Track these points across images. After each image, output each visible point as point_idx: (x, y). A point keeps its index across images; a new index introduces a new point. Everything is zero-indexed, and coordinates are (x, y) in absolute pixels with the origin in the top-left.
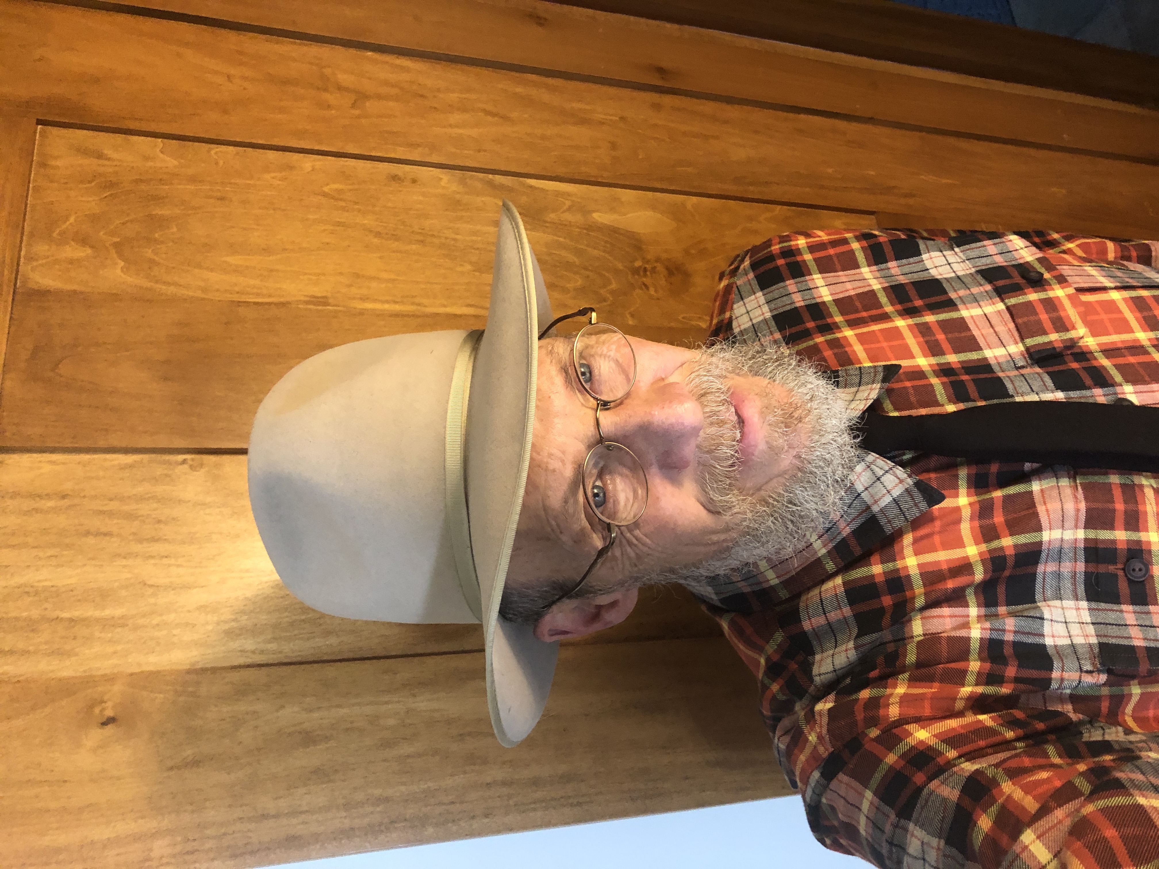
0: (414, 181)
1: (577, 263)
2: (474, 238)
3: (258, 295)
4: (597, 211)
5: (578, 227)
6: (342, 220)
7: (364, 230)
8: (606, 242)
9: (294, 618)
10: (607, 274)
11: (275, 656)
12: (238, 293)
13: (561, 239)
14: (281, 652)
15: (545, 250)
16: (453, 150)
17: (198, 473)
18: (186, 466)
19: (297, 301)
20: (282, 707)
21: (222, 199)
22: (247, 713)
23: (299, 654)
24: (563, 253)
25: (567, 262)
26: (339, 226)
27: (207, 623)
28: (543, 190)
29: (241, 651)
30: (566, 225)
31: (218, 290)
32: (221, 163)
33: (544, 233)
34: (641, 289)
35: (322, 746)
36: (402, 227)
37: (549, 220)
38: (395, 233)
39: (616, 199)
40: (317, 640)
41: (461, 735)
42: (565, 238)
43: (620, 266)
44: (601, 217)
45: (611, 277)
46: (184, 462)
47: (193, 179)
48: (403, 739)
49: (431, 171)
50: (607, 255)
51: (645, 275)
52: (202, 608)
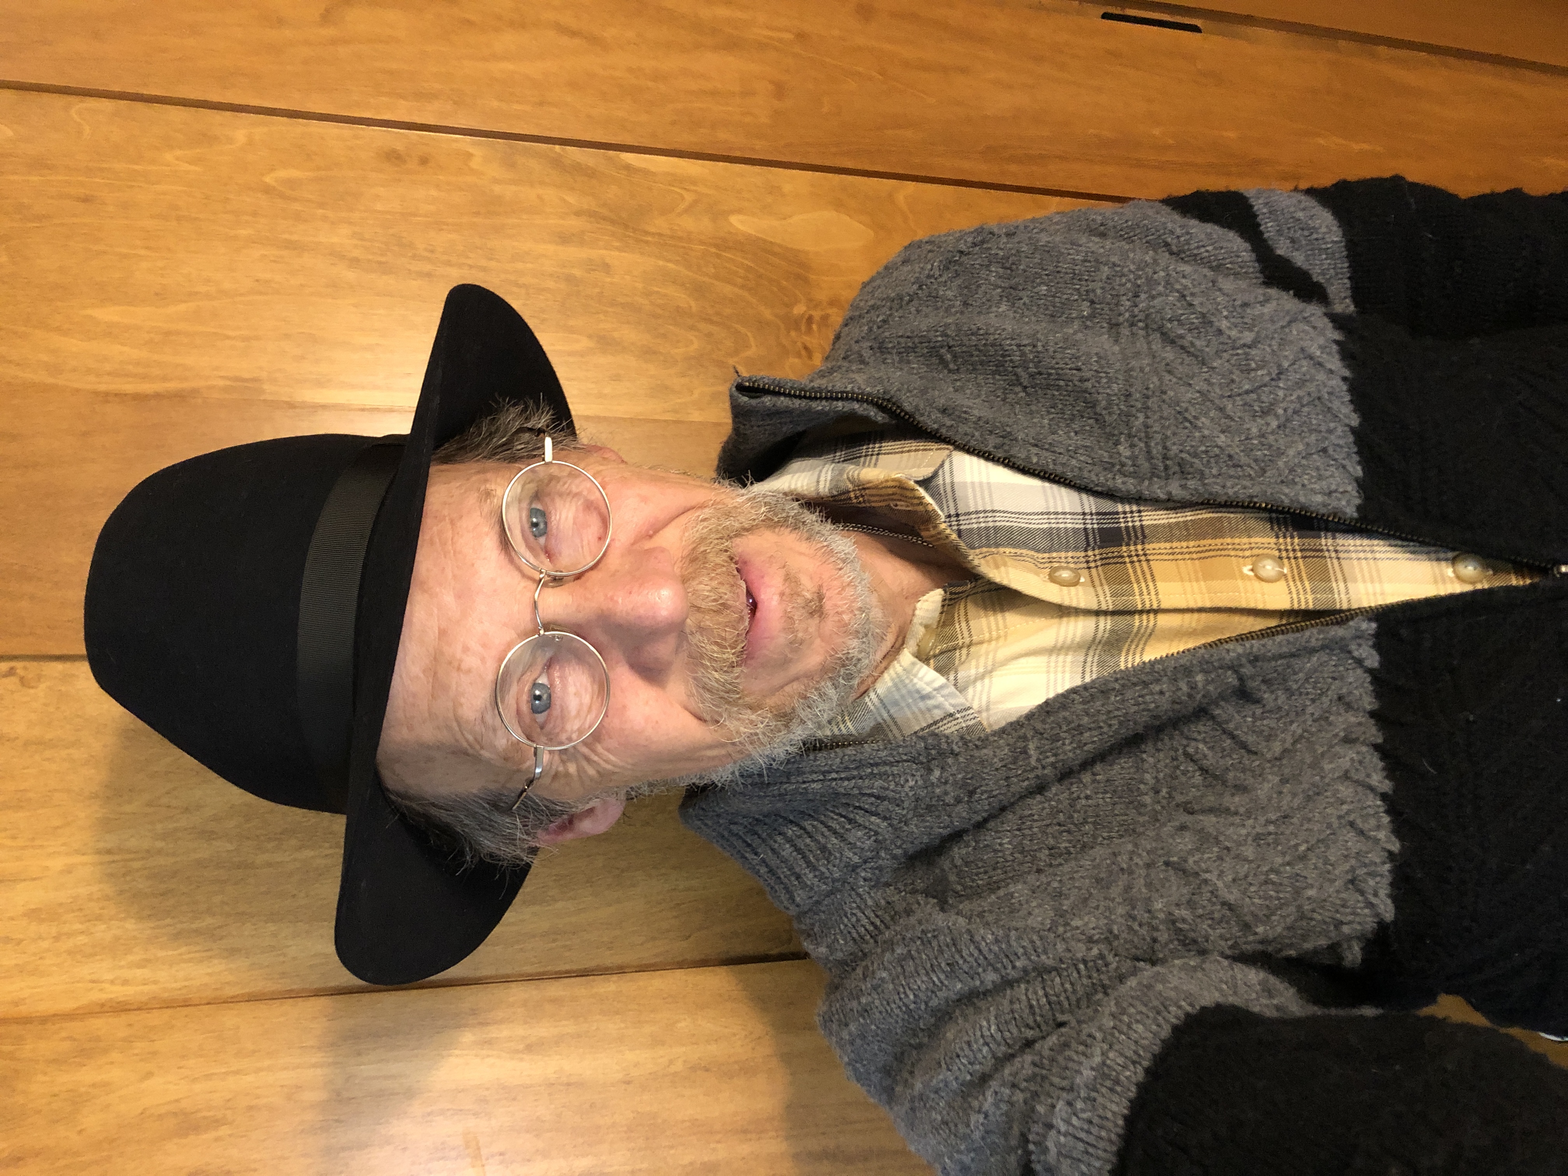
0: (424, 161)
1: (694, 309)
2: (520, 266)
3: (144, 377)
4: (739, 211)
5: (702, 243)
6: (295, 237)
7: (331, 254)
8: (748, 269)
9: (179, 926)
10: (743, 330)
11: (146, 988)
12: (109, 374)
13: (671, 265)
14: (155, 982)
15: (640, 286)
16: (495, 104)
17: (32, 691)
18: (13, 679)
19: (210, 388)
20: (149, 1075)
21: (86, 200)
22: (94, 1085)
23: (187, 983)
24: (671, 291)
25: (678, 307)
26: (286, 248)
27: (40, 938)
28: (646, 173)
29: (93, 982)
30: (680, 239)
31: (74, 370)
32: (87, 130)
33: (642, 254)
34: (799, 355)
35: (211, 1135)
36: (396, 248)
37: (653, 230)
38: (383, 259)
39: (774, 190)
40: (216, 961)
41: (429, 1114)
42: (677, 262)
43: (767, 314)
44: (741, 224)
45: (749, 334)
46: (11, 672)
47: (39, 164)
48: (337, 1121)
49: (456, 140)
50: (746, 294)
51: (809, 329)
52: (33, 914)
